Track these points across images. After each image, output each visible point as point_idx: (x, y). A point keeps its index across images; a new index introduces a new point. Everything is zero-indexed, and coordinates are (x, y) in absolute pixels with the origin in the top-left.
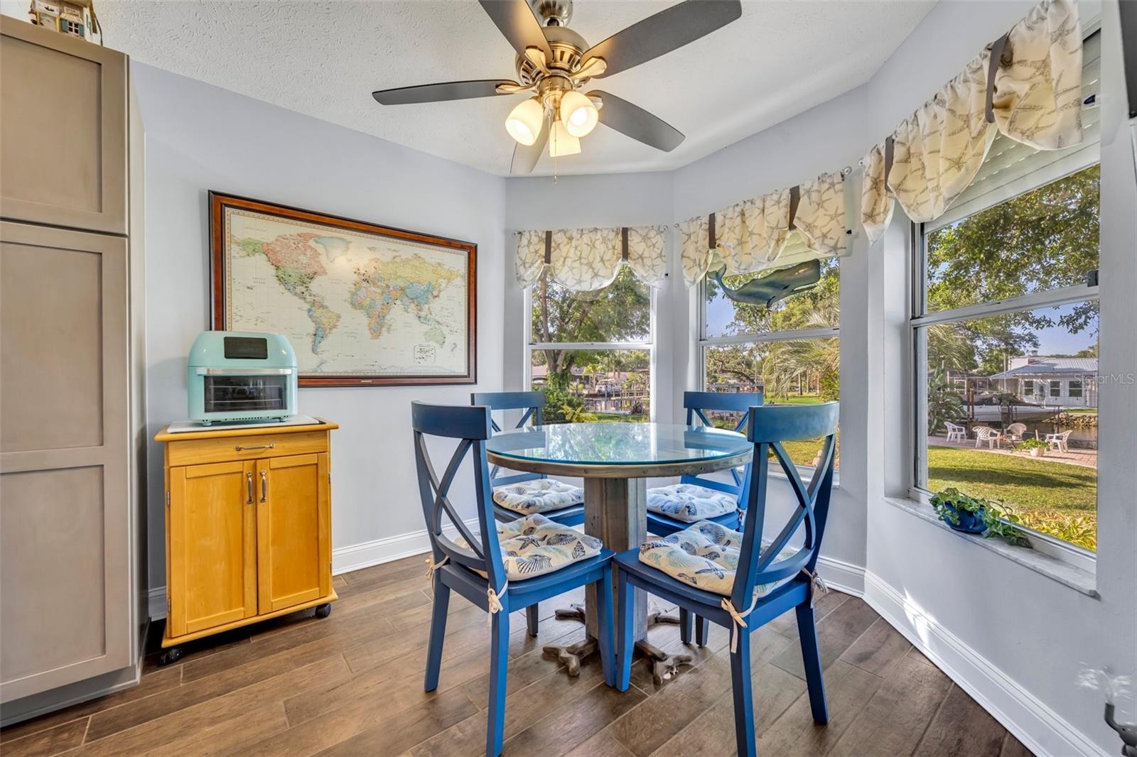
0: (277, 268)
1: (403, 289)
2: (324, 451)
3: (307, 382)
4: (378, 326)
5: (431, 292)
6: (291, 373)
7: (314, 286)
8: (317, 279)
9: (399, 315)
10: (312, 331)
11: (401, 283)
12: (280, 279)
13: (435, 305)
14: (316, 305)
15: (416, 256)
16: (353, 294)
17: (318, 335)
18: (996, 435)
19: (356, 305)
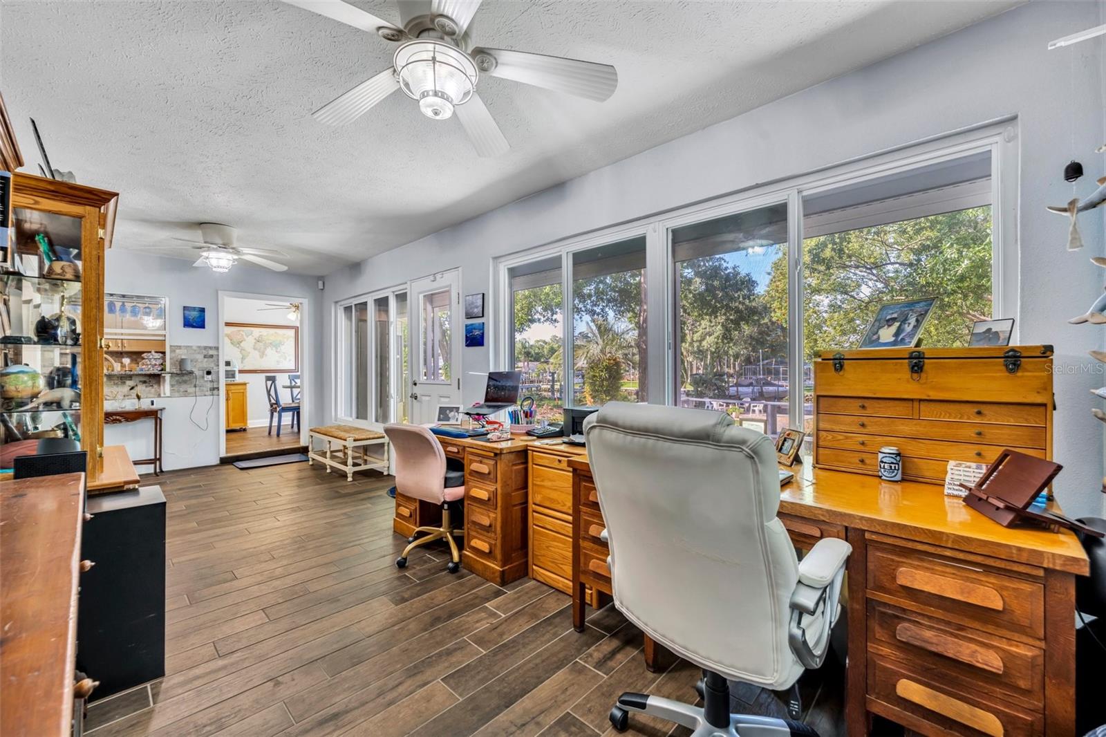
0: (231, 340)
1: (271, 343)
2: (245, 389)
3: (241, 372)
4: (263, 354)
5: (281, 343)
6: (237, 370)
7: (242, 344)
8: (243, 342)
9: (269, 351)
10: (241, 356)
11: (270, 341)
12: (232, 343)
13: (283, 347)
14: (243, 350)
15: (276, 333)
16: (254, 346)
17: (243, 359)
18: (723, 406)
19: (255, 349)
